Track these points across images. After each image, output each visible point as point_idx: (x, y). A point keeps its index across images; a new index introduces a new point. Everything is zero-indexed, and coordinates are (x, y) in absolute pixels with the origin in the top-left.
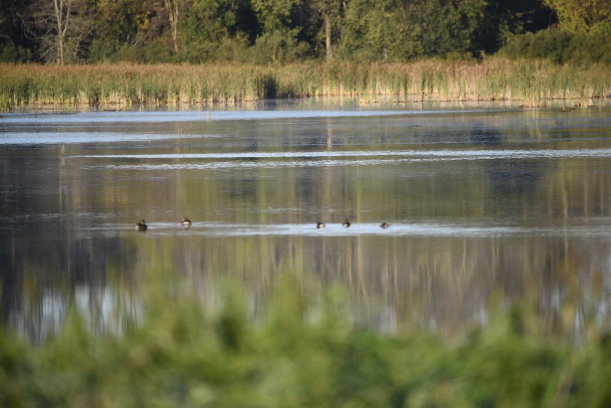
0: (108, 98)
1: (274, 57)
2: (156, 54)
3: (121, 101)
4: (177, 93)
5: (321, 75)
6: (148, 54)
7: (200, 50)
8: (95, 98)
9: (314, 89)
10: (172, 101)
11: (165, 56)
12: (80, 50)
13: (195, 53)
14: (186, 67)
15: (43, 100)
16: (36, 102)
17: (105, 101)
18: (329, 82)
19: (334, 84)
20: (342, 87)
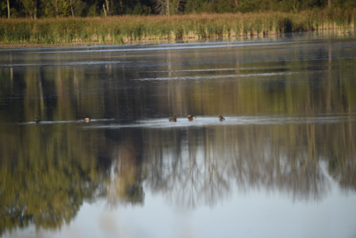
0: (187, 35)
1: (294, 7)
2: (223, 7)
3: (195, 36)
4: (229, 30)
5: (322, 17)
6: (219, 7)
7: (249, 4)
8: (180, 35)
9: (317, 25)
10: (225, 35)
11: (229, 8)
12: (180, 7)
13: (246, 6)
14: (239, 15)
15: (149, 37)
16: (145, 38)
17: (186, 37)
18: (327, 21)
19: (330, 22)
20: (335, 23)
